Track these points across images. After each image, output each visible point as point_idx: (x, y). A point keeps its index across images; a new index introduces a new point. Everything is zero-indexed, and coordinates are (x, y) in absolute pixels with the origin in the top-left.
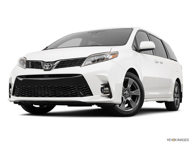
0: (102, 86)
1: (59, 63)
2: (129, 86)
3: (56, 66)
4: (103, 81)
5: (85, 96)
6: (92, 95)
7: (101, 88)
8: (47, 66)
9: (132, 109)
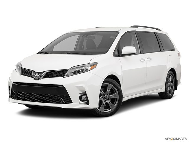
0: (80, 95)
1: (46, 73)
2: (108, 91)
3: (44, 76)
4: (81, 91)
5: (66, 103)
6: (72, 102)
7: (80, 96)
8: (36, 76)
9: (111, 110)
